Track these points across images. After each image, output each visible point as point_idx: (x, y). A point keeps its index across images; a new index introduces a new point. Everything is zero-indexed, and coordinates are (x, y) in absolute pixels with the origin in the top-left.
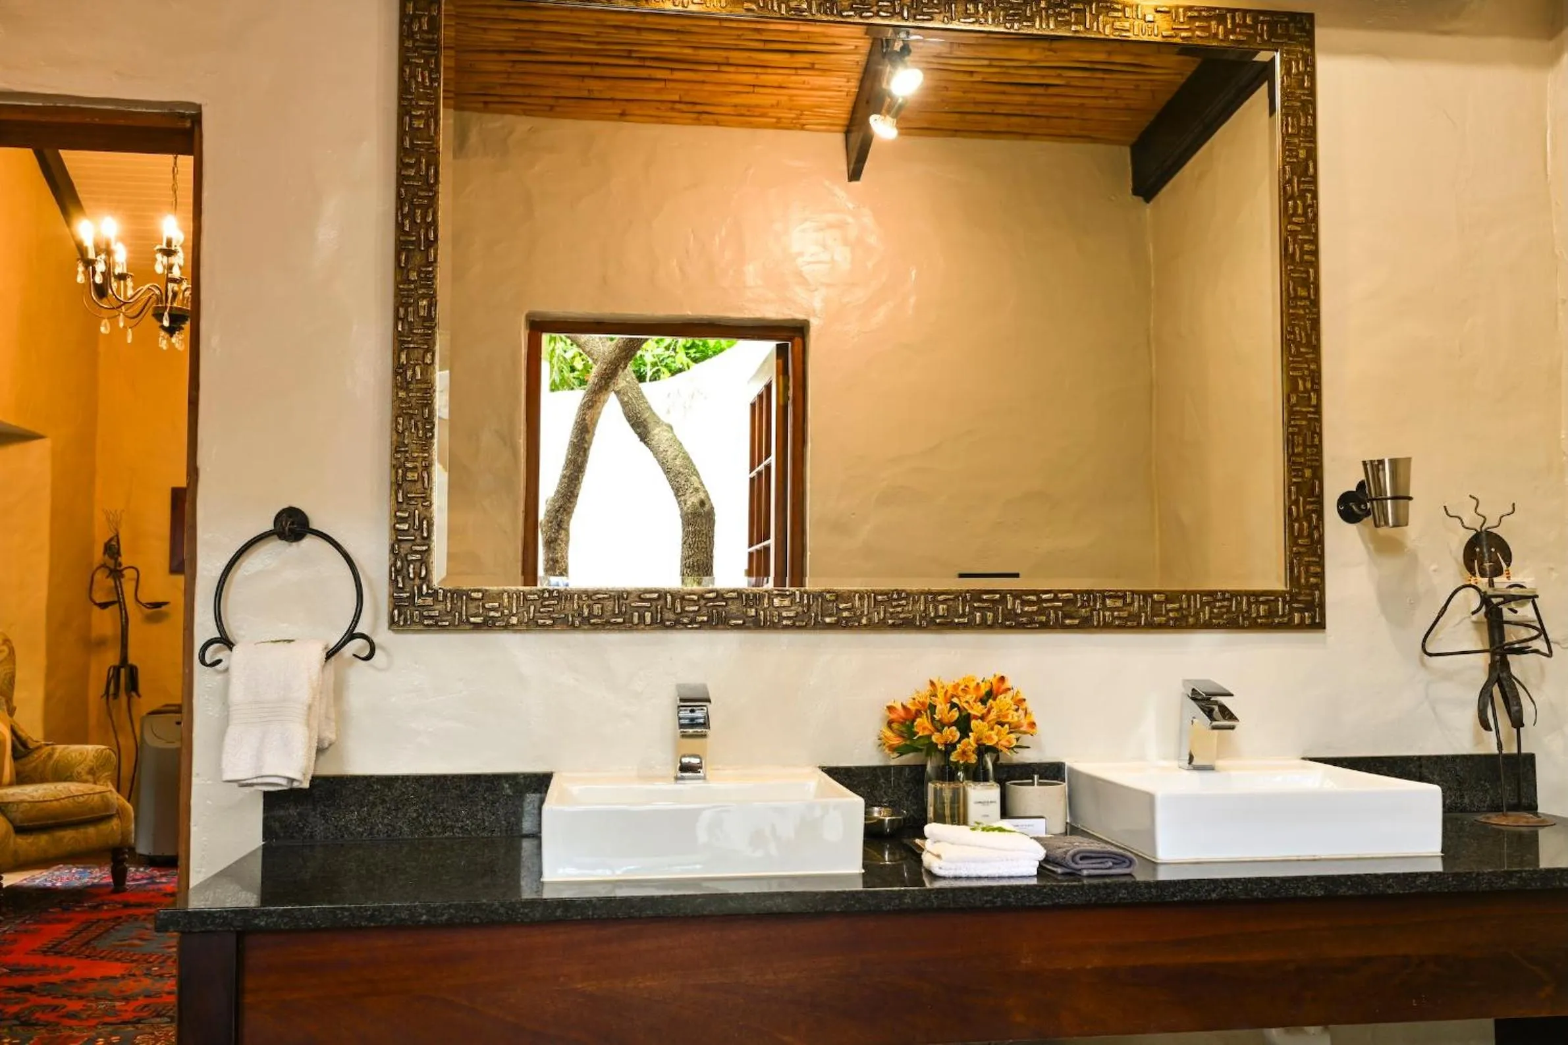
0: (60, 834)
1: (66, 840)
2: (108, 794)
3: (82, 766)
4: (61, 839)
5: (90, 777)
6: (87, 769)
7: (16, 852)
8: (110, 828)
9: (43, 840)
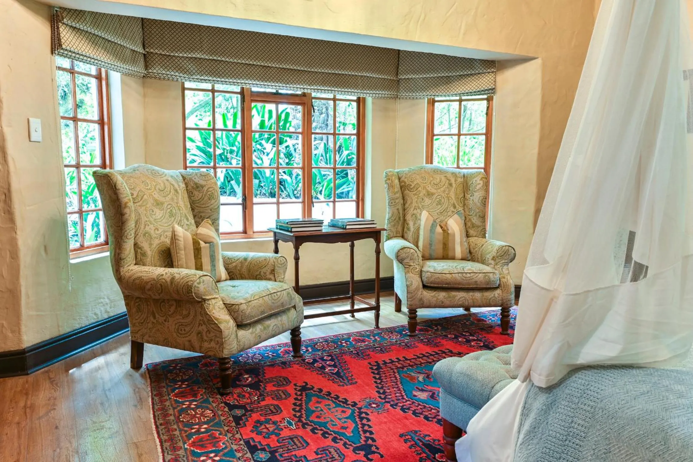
0: (454, 293)
1: (458, 298)
2: (491, 275)
3: (490, 255)
4: (454, 297)
5: (492, 262)
6: (491, 257)
7: (421, 299)
8: (493, 296)
9: (442, 295)
